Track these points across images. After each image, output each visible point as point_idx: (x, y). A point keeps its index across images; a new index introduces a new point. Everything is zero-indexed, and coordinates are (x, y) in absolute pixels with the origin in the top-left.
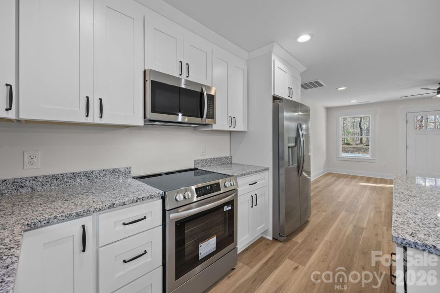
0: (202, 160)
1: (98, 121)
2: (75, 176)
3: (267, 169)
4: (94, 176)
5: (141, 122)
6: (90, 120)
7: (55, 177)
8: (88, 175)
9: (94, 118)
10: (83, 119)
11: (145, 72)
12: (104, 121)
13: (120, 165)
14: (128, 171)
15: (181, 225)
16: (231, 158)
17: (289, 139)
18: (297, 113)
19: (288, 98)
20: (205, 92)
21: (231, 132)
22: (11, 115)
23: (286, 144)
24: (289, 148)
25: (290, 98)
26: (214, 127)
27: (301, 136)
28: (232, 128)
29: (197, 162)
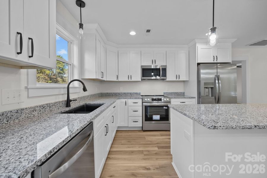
2: (128, 93)
3: (195, 98)
4: (132, 94)
5: (140, 80)
6: (129, 80)
7: (124, 93)
8: (130, 93)
10: (128, 80)
11: (141, 66)
12: (132, 80)
13: (138, 92)
14: (140, 94)
15: (146, 107)
16: (184, 93)
17: (205, 84)
18: (215, 71)
19: (213, 62)
20: (161, 68)
21: (184, 81)
22: (117, 80)
23: (202, 86)
24: (206, 88)
25: (215, 62)
26: (167, 80)
27: (217, 81)
28: (178, 80)
29: (164, 93)
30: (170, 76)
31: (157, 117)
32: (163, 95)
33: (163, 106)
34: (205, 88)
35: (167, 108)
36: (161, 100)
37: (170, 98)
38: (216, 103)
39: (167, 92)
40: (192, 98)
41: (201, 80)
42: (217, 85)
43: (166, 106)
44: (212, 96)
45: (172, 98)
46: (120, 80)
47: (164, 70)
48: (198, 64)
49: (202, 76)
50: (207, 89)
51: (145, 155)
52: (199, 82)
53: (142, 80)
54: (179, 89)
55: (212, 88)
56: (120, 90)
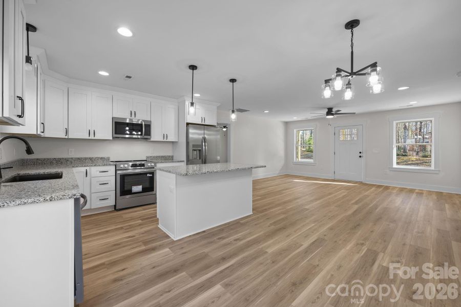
0: (151, 157)
1: (93, 138)
3: (183, 161)
4: (93, 159)
5: (111, 138)
6: (90, 138)
7: (79, 159)
8: (91, 159)
9: (92, 137)
10: (88, 138)
11: (113, 118)
12: (96, 138)
13: (105, 156)
14: (108, 159)
15: (123, 177)
16: (172, 157)
17: (194, 146)
18: (203, 132)
19: (201, 123)
20: (143, 123)
21: (173, 142)
22: (67, 137)
23: (191, 148)
24: (195, 150)
25: (203, 123)
26: (152, 140)
27: (204, 144)
28: (165, 140)
29: (147, 157)
30: (156, 135)
31: (137, 188)
32: (145, 159)
33: (146, 174)
34: (193, 150)
35: (151, 175)
36: (143, 165)
37: (155, 163)
38: (202, 163)
39: (151, 155)
40: (181, 161)
41: (190, 141)
42: (204, 147)
43: (150, 173)
44: (200, 159)
45: (158, 163)
46: (71, 136)
47: (148, 126)
48: (188, 124)
49: (190, 136)
50: (195, 152)
51: (126, 229)
52: (188, 143)
53: (113, 138)
54: (166, 151)
55: (200, 150)
56: (69, 154)
